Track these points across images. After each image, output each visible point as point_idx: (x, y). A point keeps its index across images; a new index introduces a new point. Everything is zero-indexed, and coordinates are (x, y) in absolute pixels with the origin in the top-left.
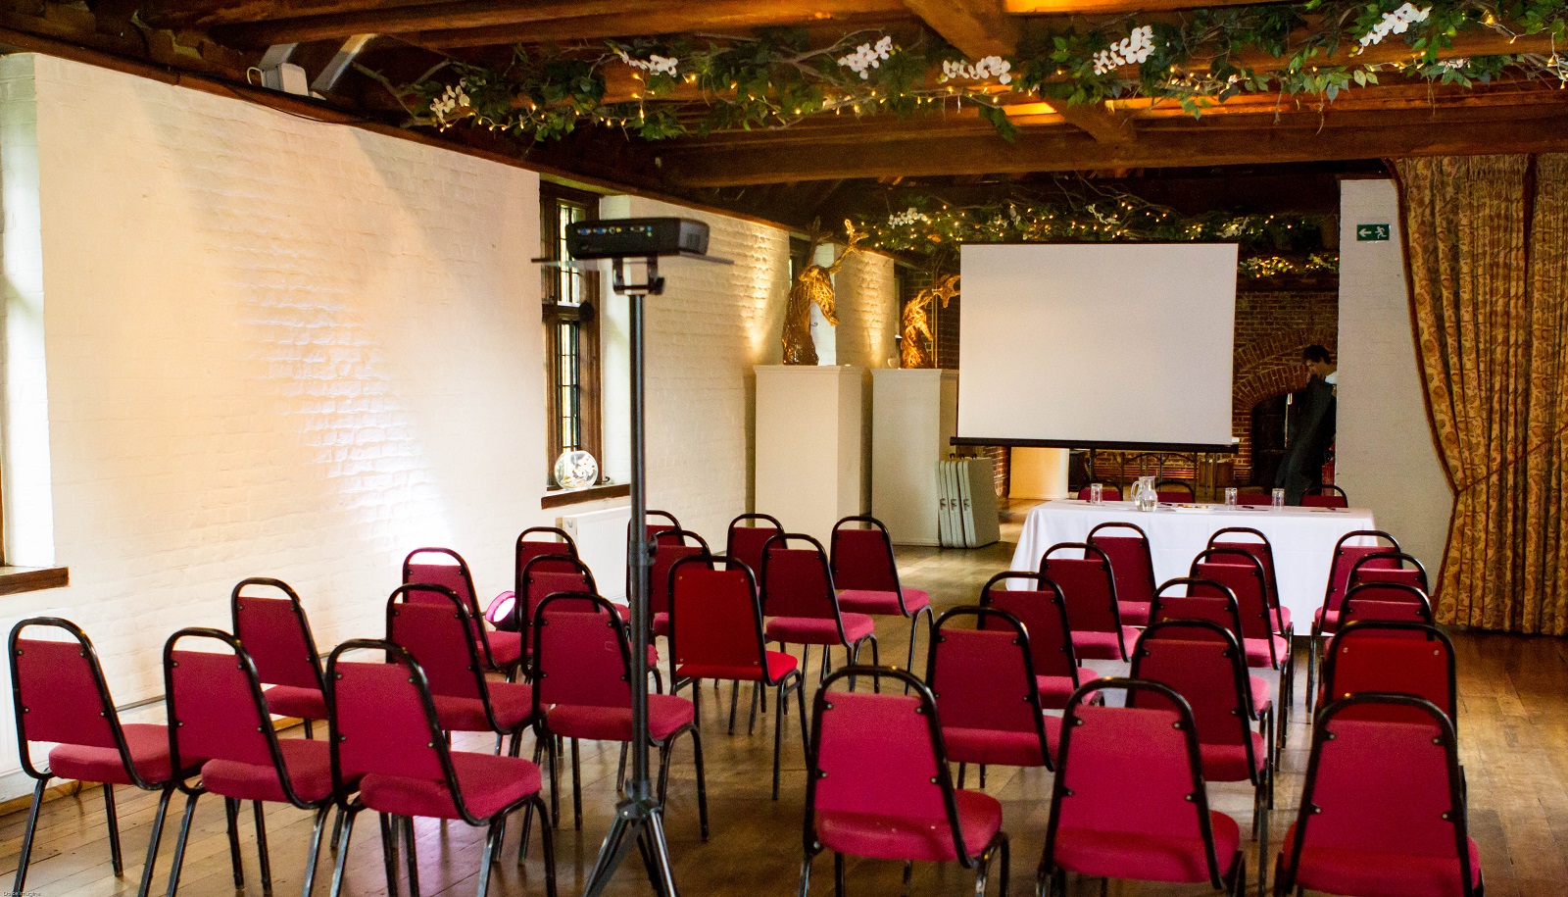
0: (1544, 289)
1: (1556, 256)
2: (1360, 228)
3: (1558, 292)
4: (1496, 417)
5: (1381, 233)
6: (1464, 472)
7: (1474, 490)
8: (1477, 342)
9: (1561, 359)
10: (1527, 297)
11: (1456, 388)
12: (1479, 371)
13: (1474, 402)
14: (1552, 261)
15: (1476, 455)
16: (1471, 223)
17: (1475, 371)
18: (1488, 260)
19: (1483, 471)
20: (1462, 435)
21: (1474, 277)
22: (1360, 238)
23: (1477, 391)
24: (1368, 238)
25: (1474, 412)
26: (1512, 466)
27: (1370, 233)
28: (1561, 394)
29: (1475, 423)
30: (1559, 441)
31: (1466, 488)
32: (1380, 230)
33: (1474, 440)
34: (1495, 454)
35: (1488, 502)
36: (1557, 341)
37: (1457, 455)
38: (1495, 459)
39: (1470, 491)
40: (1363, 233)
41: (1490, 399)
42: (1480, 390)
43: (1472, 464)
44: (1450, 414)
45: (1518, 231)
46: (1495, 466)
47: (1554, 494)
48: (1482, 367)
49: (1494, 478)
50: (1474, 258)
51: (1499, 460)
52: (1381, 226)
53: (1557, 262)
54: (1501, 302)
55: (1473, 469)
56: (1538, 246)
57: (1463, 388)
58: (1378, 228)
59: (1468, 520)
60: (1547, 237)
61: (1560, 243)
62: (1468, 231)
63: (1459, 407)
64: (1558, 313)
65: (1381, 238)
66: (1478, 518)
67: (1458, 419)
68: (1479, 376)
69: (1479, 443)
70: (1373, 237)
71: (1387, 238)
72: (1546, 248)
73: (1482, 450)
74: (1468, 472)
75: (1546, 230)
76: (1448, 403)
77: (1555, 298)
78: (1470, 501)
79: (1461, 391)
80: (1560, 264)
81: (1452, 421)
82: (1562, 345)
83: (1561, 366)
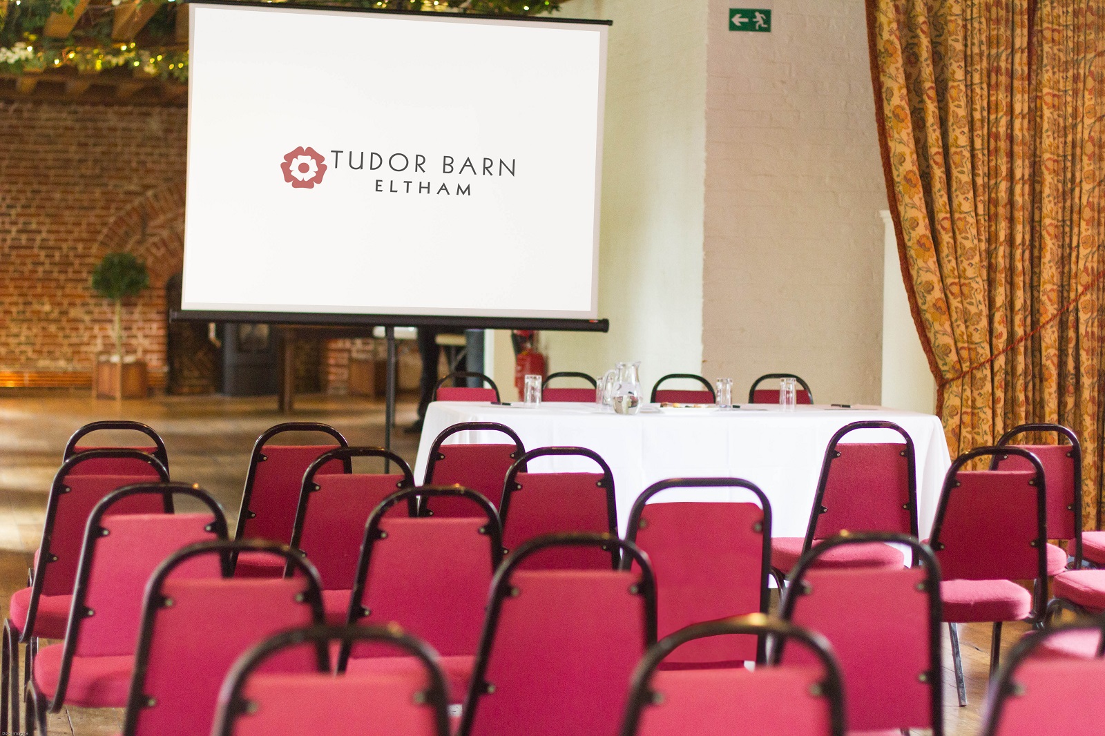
0: (1054, 106)
1: (1066, 62)
2: (733, 12)
3: (1070, 110)
4: (1001, 277)
5: (761, 22)
6: (958, 353)
7: (973, 378)
8: (974, 175)
9: (1077, 200)
10: (1034, 116)
11: (946, 238)
12: (977, 215)
13: (973, 257)
14: (1061, 69)
15: (976, 330)
16: (964, 11)
17: (973, 214)
18: (985, 64)
19: (985, 351)
20: (955, 303)
21: (970, 86)
22: (733, 27)
23: (976, 242)
24: (744, 27)
25: (974, 271)
26: (1022, 344)
27: (746, 20)
28: (1078, 246)
29: (974, 285)
30: (1077, 310)
31: (961, 375)
32: (759, 17)
33: (973, 310)
34: (1000, 328)
35: (993, 394)
36: (1069, 175)
37: (949, 330)
38: (1000, 335)
39: (967, 379)
40: (737, 20)
41: (990, 254)
42: (980, 240)
43: (970, 341)
44: (938, 274)
45: (1022, 26)
46: (1001, 343)
47: (1071, 381)
48: (981, 210)
49: (1001, 361)
50: (968, 60)
51: (1005, 336)
52: (761, 12)
53: (1066, 70)
54: (1003, 122)
55: (970, 349)
56: (1046, 48)
57: (954, 238)
58: (757, 14)
59: (967, 419)
60: (1056, 37)
61: (1071, 45)
62: (960, 22)
63: (949, 265)
64: (1070, 138)
65: (761, 29)
66: (982, 415)
67: (949, 281)
68: (977, 221)
69: (980, 313)
70: (750, 26)
71: (768, 30)
72: (1056, 51)
73: (984, 322)
74: (965, 354)
75: (1056, 27)
76: (935, 259)
77: (1065, 119)
78: (968, 393)
79: (952, 241)
80: (1070, 74)
81: (941, 284)
82: (1078, 180)
83: (1076, 209)
